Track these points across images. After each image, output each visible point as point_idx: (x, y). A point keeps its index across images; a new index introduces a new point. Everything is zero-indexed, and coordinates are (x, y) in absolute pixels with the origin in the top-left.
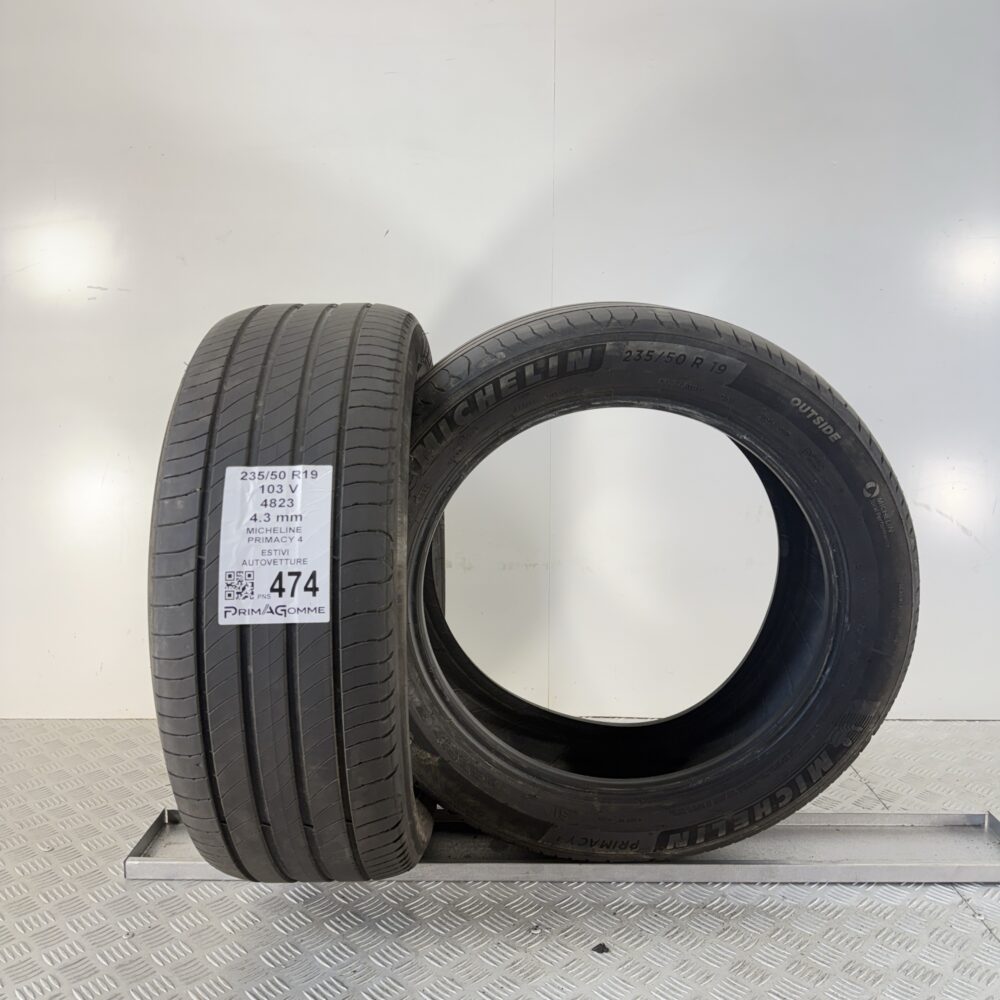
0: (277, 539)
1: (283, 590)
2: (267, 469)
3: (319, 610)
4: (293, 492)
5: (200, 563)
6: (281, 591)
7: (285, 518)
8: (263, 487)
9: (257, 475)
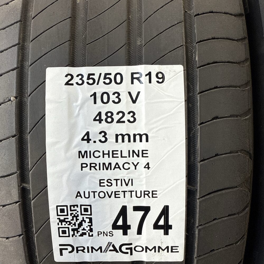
0: (117, 166)
1: (129, 227)
2: (98, 70)
3: (173, 249)
4: (134, 102)
5: (24, 193)
6: (125, 228)
7: (126, 138)
8: (95, 94)
9: (85, 79)
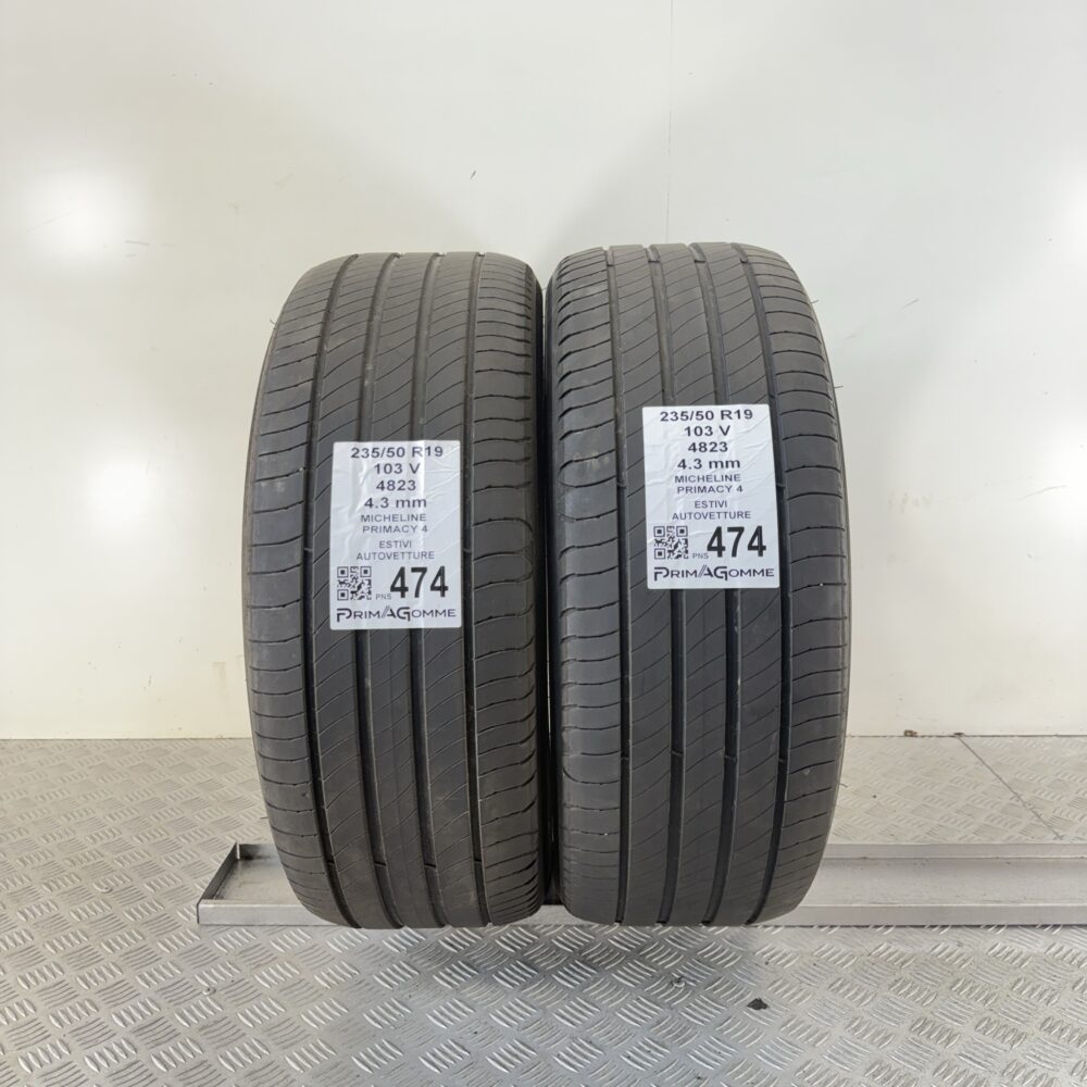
0: (397, 529)
1: (406, 589)
2: (382, 445)
3: (449, 613)
4: (414, 472)
5: (306, 556)
6: (403, 590)
7: (406, 503)
8: (378, 466)
9: (370, 452)
